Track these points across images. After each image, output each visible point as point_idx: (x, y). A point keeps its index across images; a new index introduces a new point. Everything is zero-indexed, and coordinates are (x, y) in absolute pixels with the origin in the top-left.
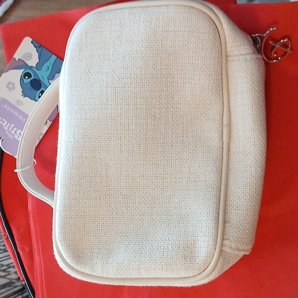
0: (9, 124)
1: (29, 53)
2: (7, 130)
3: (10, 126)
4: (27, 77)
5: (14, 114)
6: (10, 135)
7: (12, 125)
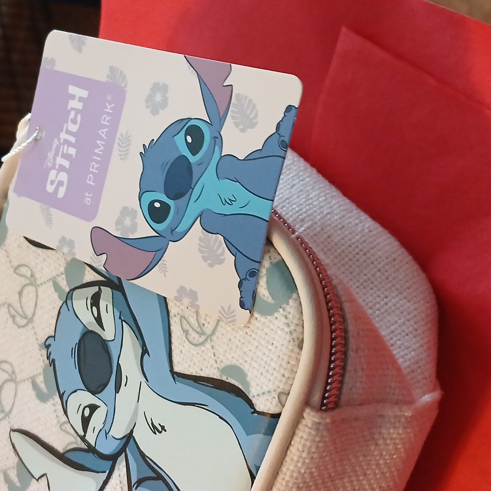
0: (72, 139)
1: (256, 116)
2: (59, 140)
3: (69, 144)
4: (189, 139)
5: (98, 142)
6: (50, 155)
7: (72, 151)
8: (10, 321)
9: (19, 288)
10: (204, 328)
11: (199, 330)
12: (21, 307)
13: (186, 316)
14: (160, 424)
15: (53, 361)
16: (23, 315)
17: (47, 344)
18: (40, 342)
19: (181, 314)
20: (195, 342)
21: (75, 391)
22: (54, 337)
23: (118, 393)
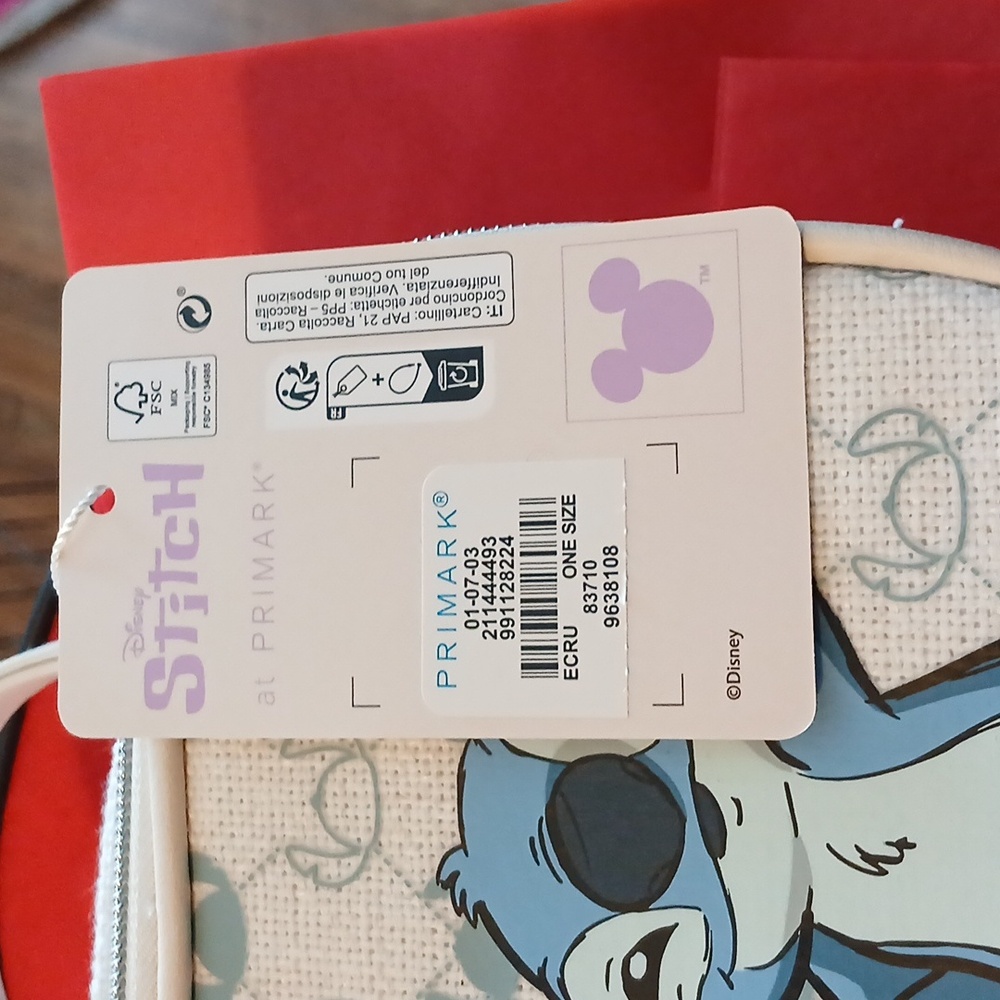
8: (306, 889)
9: (310, 789)
10: (929, 548)
11: (918, 558)
12: (332, 832)
13: (867, 551)
14: (888, 843)
15: (480, 907)
16: (341, 848)
17: (444, 877)
18: (421, 888)
19: (850, 554)
20: (918, 591)
21: (581, 937)
22: (463, 846)
23: (722, 855)
